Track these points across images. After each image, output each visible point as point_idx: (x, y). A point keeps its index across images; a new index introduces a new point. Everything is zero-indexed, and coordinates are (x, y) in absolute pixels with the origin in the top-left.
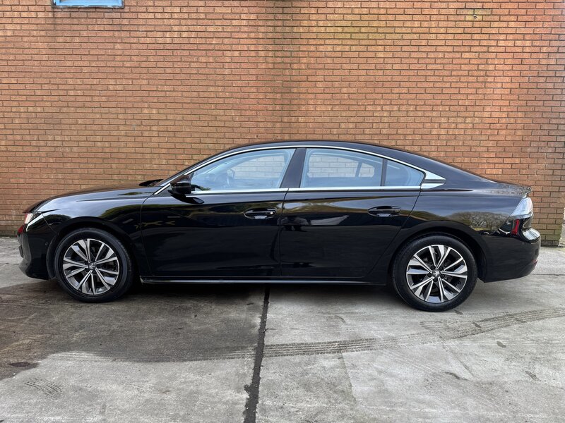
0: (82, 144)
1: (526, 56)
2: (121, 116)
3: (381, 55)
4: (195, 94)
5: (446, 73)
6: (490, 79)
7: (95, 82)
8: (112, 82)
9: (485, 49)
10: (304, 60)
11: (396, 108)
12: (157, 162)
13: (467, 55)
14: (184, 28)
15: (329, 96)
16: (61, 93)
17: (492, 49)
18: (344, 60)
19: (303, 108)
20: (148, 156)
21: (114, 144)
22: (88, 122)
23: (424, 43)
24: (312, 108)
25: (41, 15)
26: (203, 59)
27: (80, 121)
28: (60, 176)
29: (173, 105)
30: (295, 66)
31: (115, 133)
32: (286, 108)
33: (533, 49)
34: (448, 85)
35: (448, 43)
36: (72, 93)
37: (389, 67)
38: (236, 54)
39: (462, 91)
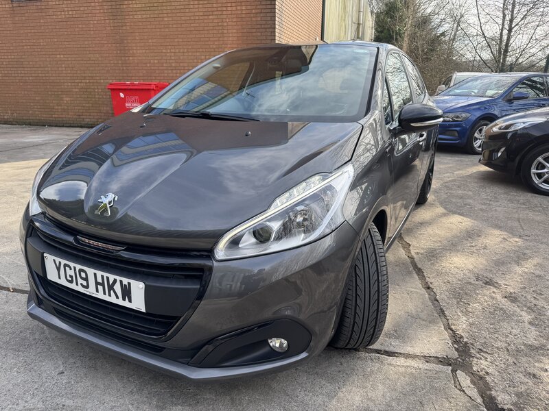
0: (33, 75)
1: (244, 16)
2: (48, 59)
3: (166, 19)
4: (79, 46)
5: (201, 28)
6: (225, 31)
7: (34, 41)
8: (42, 41)
9: (220, 13)
10: (128, 24)
11: (177, 51)
12: (66, 84)
13: (211, 17)
14: (70, 9)
15: (142, 44)
16: (21, 48)
17: (224, 13)
18: (148, 23)
19: (131, 52)
20: (62, 81)
21: (47, 75)
22: (34, 63)
23: (187, 10)
24: (135, 52)
25: (7, 6)
26: (80, 26)
27: (31, 63)
28: (26, 93)
29: (70, 53)
30: (124, 28)
31: (46, 69)
32: (123, 51)
33: (248, 11)
34: (203, 36)
35: (201, 10)
36: (25, 47)
37: (171, 26)
38: (95, 22)
39: (211, 39)
